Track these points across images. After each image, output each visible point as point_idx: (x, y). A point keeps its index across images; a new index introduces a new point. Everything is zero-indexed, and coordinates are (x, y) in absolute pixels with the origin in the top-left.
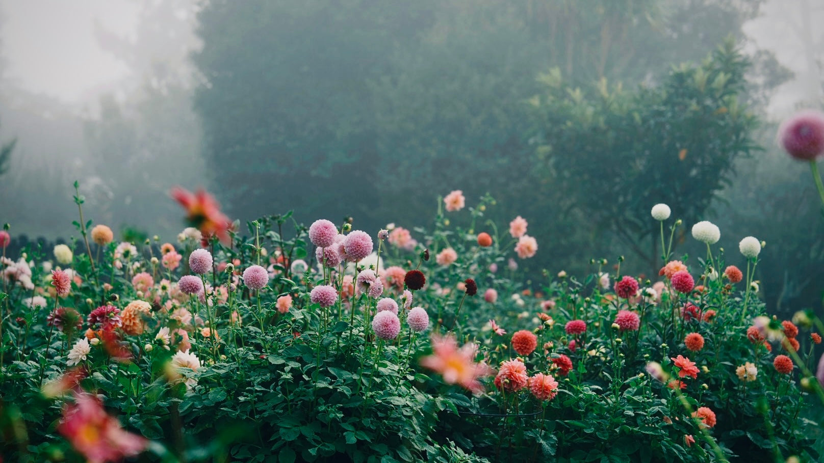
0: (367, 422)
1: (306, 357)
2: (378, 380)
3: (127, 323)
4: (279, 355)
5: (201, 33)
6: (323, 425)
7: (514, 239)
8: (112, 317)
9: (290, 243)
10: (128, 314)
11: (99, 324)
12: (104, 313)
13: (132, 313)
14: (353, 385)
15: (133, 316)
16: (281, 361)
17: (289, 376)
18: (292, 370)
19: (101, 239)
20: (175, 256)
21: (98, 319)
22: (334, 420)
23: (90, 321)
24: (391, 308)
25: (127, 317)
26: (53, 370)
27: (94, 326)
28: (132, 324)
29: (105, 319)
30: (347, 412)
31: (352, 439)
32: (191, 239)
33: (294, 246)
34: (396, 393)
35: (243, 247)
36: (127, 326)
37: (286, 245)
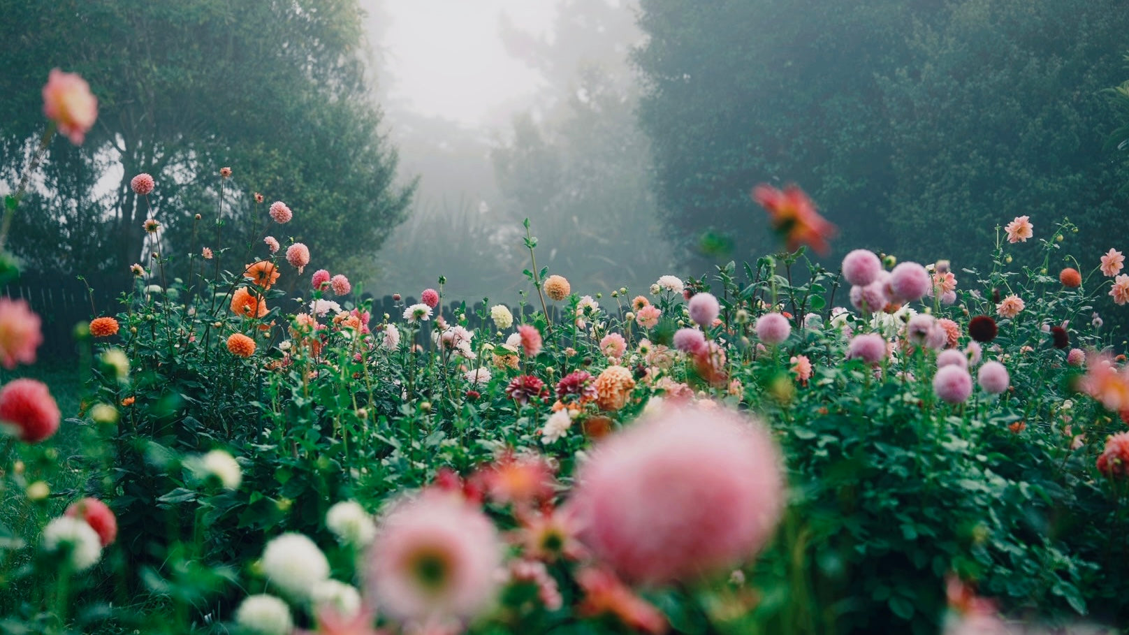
0: (930, 512)
1: (844, 430)
2: (942, 458)
3: (603, 394)
4: (808, 428)
5: (645, 25)
6: (872, 516)
7: (1108, 278)
8: (586, 385)
9: (802, 288)
10: (603, 383)
11: (571, 395)
12: (576, 382)
13: (608, 382)
14: (910, 463)
15: (609, 386)
16: (810, 435)
17: (824, 453)
18: (828, 446)
19: (556, 293)
20: (652, 310)
21: (569, 389)
22: (887, 510)
23: (559, 392)
24: (958, 363)
25: (603, 387)
26: (520, 451)
27: (565, 398)
28: (608, 396)
29: (577, 389)
30: (904, 500)
31: (911, 533)
32: (668, 289)
33: (807, 293)
34: (967, 474)
35: (741, 296)
36: (603, 399)
37: (797, 292)
